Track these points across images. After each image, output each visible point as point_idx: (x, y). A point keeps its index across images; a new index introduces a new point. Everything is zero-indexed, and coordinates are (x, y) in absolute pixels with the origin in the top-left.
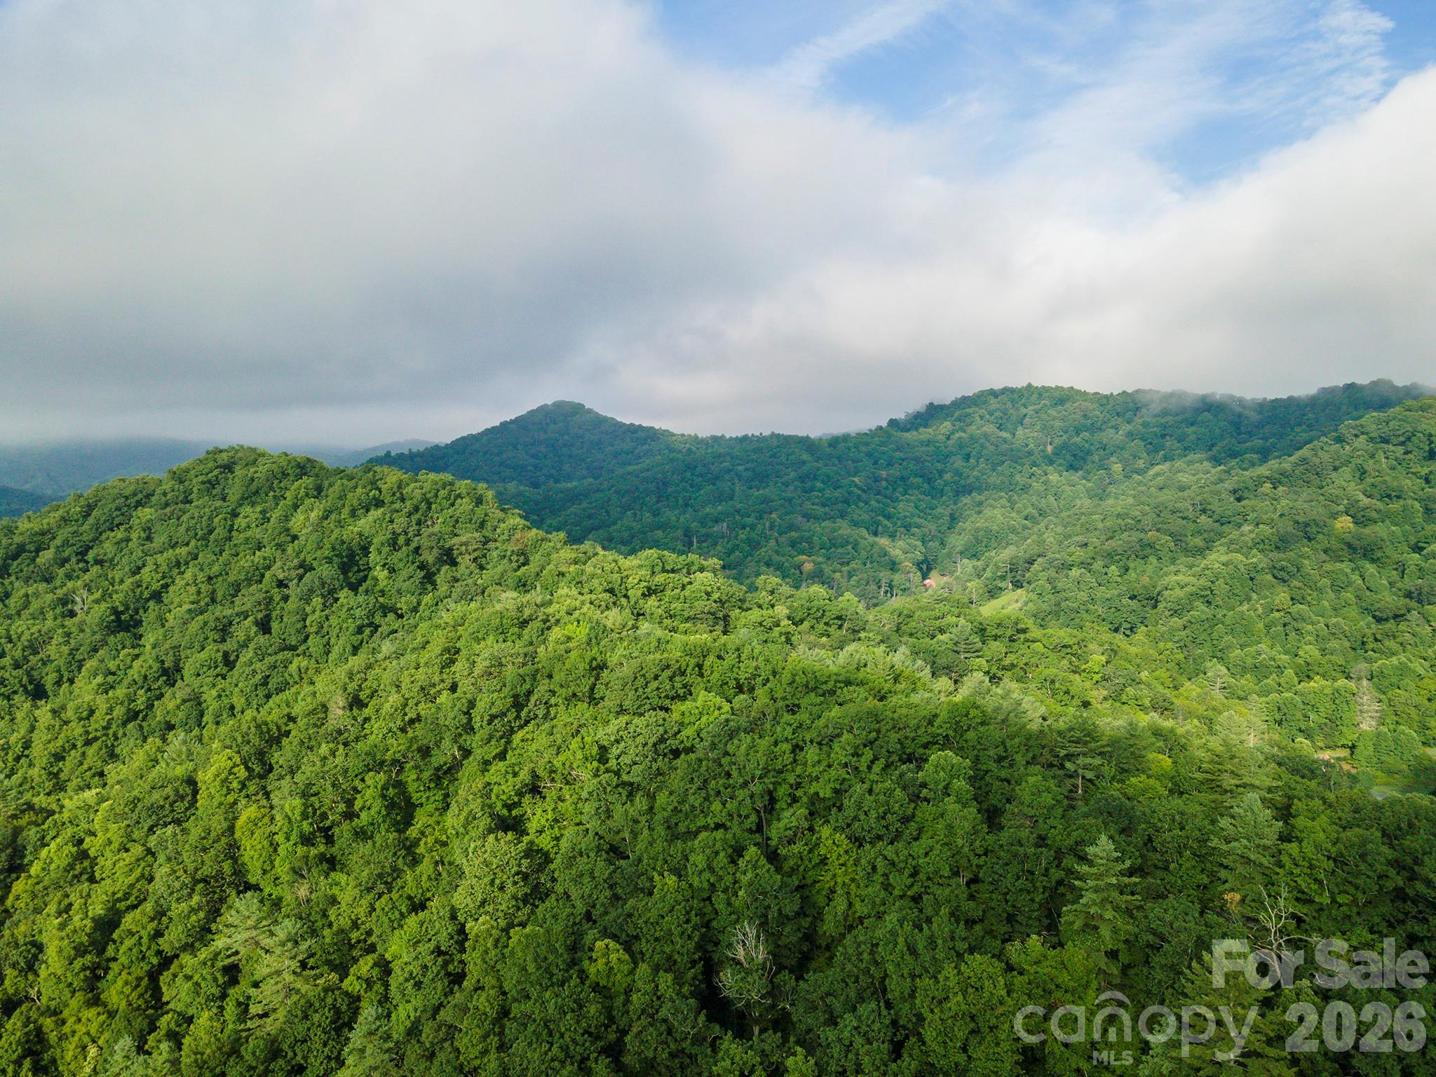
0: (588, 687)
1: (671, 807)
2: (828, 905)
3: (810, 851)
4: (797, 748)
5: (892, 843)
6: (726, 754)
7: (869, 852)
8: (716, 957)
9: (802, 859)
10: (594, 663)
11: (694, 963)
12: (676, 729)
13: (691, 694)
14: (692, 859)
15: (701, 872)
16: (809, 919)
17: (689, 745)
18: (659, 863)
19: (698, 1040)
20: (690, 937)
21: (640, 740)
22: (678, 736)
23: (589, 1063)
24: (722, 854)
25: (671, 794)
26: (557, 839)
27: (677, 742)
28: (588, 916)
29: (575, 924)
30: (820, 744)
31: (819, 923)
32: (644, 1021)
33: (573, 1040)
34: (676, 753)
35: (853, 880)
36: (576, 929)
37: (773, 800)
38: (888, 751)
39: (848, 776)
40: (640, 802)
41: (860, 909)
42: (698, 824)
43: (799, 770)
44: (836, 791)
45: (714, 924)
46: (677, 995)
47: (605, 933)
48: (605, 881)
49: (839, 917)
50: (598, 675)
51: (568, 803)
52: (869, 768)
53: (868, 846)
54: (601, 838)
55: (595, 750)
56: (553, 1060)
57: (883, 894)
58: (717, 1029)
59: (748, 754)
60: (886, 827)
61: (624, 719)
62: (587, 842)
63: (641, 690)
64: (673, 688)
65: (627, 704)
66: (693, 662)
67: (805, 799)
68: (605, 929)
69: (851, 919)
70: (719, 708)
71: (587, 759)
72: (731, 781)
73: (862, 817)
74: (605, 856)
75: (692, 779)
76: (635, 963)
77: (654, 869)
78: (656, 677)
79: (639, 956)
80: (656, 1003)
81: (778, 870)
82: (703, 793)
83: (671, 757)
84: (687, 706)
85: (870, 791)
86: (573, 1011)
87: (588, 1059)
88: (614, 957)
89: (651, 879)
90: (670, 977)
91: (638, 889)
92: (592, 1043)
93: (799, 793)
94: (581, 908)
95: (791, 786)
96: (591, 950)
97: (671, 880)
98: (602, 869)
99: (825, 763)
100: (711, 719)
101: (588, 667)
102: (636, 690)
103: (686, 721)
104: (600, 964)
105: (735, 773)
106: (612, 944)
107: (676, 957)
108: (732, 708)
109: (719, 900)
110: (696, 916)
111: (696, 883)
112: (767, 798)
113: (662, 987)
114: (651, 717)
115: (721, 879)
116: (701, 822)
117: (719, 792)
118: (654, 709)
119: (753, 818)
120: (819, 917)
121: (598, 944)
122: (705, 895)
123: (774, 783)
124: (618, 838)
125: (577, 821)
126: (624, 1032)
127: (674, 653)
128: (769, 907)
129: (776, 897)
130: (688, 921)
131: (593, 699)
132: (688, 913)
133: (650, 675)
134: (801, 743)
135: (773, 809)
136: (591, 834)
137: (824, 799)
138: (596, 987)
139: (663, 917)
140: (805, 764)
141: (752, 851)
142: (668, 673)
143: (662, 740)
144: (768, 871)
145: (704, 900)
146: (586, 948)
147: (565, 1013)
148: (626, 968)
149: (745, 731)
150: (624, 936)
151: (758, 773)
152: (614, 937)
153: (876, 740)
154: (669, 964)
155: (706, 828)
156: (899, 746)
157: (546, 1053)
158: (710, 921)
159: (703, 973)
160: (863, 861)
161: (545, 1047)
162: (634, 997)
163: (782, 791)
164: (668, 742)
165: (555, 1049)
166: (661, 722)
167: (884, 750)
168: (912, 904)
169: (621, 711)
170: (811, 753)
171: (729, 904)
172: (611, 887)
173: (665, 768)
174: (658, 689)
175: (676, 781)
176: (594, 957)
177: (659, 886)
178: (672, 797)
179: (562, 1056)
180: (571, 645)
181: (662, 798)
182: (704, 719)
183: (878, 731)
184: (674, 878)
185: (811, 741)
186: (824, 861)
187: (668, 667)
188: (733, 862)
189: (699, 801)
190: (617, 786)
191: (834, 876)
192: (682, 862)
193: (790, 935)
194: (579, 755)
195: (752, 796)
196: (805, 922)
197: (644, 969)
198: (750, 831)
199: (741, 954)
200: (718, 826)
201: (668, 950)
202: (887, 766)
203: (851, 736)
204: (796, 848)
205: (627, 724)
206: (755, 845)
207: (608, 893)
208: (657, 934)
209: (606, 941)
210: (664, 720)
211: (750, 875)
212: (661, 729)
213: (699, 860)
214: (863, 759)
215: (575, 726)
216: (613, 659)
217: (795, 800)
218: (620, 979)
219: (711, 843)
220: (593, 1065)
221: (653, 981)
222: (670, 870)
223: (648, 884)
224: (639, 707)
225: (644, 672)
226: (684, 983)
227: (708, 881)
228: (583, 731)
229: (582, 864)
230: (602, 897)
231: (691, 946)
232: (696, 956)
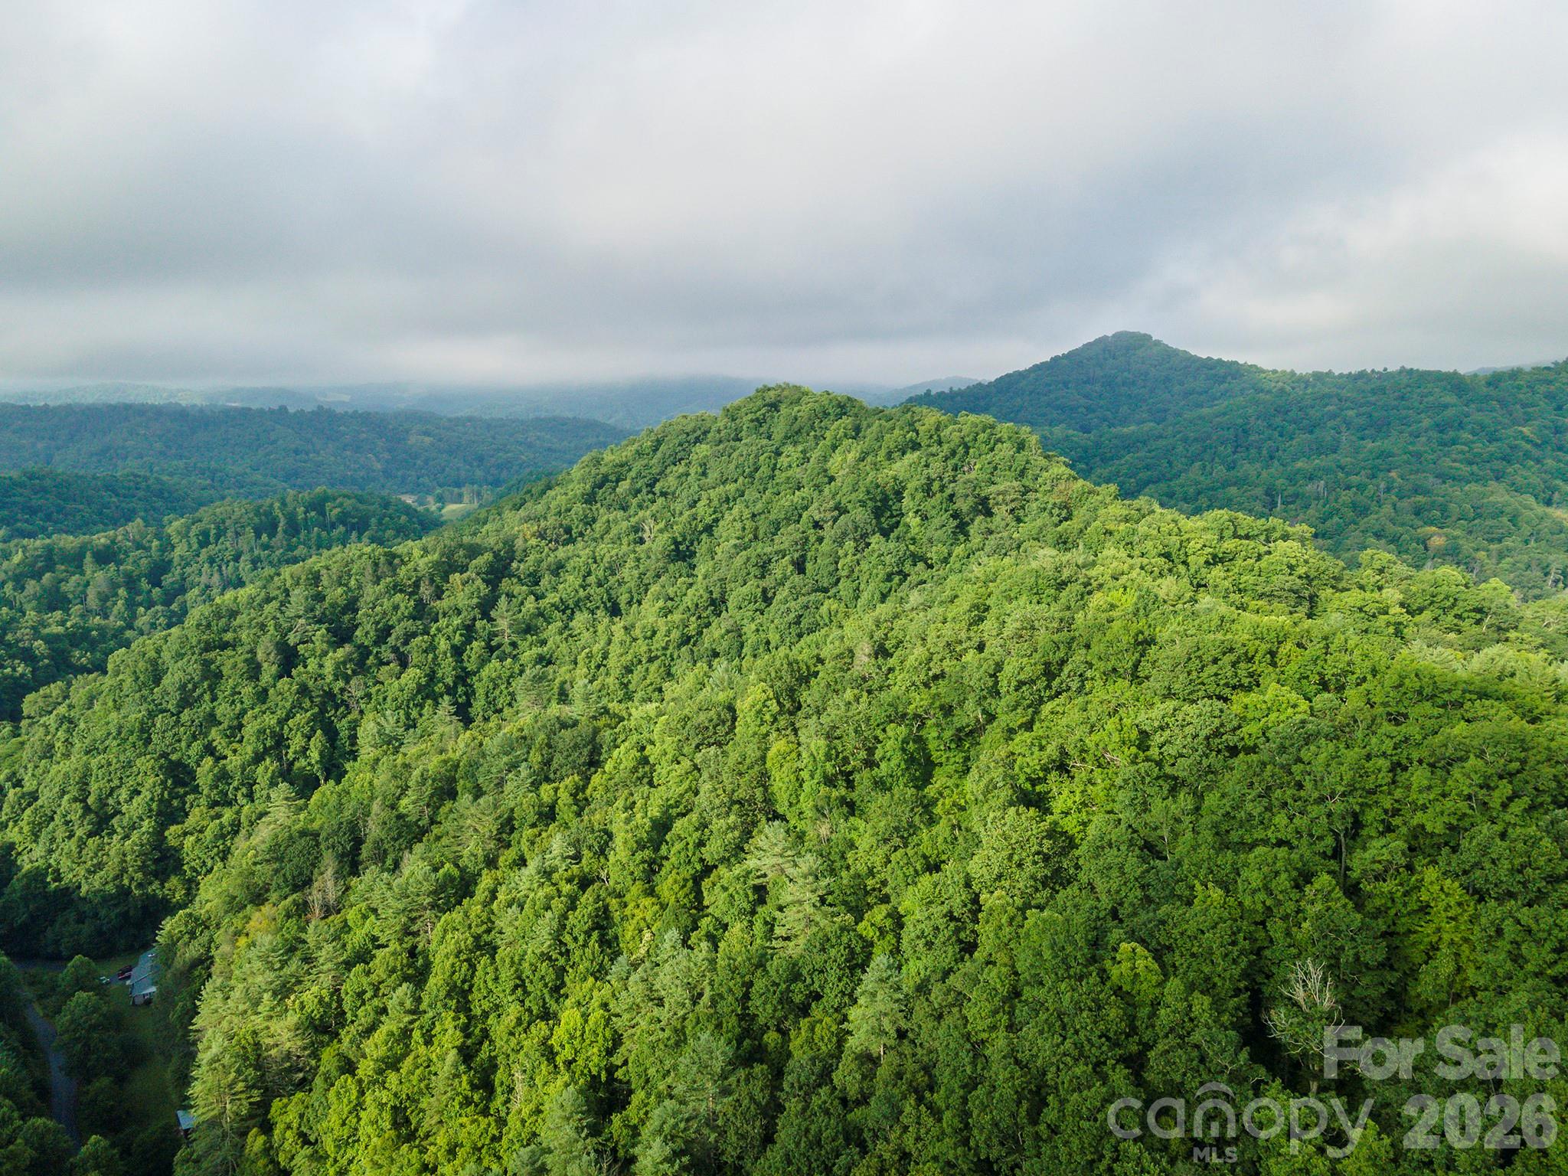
0: (1131, 663)
1: (1221, 812)
2: (1426, 963)
3: (1406, 894)
4: (1397, 767)
5: (1530, 905)
6: (1299, 760)
7: (1492, 911)
8: (1267, 991)
9: (1393, 901)
10: (1141, 638)
11: (1237, 992)
12: (1235, 723)
13: (1258, 685)
14: (1245, 873)
15: (1254, 892)
16: (1397, 975)
17: (1251, 743)
18: (1203, 872)
19: (1237, 1078)
20: (1235, 962)
21: (1189, 730)
22: (1238, 732)
23: (1105, 1069)
24: (1284, 876)
25: (1223, 796)
26: (1084, 824)
27: (1236, 738)
28: (1114, 914)
29: (1098, 918)
30: (1432, 765)
31: (1411, 982)
32: (1172, 1040)
33: (1089, 1040)
34: (1234, 751)
35: (1466, 940)
36: (1099, 924)
37: (1358, 824)
38: (1536, 789)
39: (1470, 812)
40: (1185, 800)
41: (1472, 976)
42: (1255, 836)
43: (1398, 793)
44: (1451, 828)
45: (1267, 953)
46: (1215, 1022)
47: (1132, 935)
48: (1136, 879)
49: (1442, 980)
50: (1144, 650)
51: (1099, 788)
52: (1504, 806)
53: (1493, 903)
54: (1135, 831)
55: (1134, 734)
57: (1509, 966)
58: (1262, 1072)
59: (1328, 765)
60: (1524, 884)
61: (1171, 704)
62: (1118, 833)
63: (1195, 673)
64: (1236, 675)
65: (1176, 687)
66: (1264, 647)
67: (1404, 830)
68: (1133, 932)
69: (1458, 986)
70: (1295, 706)
71: (1124, 743)
72: (1302, 793)
73: (1487, 865)
74: (1137, 852)
75: (1252, 784)
76: (1166, 975)
77: (1196, 876)
78: (1215, 661)
79: (1171, 970)
80: (1188, 1025)
81: (1359, 907)
82: (1265, 802)
83: (1227, 754)
84: (1252, 698)
85: (1503, 836)
86: (1090, 1010)
87: (1104, 1063)
88: (1140, 964)
89: (1192, 888)
90: (1207, 1000)
91: (1173, 895)
92: (1111, 1049)
93: (1396, 821)
94: (1106, 903)
95: (1386, 812)
96: (1115, 950)
97: (1217, 894)
98: (1133, 865)
99: (1437, 791)
100: (1282, 717)
101: (1132, 641)
102: (1189, 674)
103: (1250, 715)
104: (1126, 966)
105: (1308, 785)
106: (1140, 949)
107: (1216, 979)
108: (1311, 708)
109: (1276, 928)
110: (1245, 939)
111: (1247, 902)
112: (1350, 820)
113: (1196, 1010)
114: (1205, 706)
115: (1279, 903)
116: (1259, 834)
117: (1286, 804)
118: (1210, 697)
119: (1329, 840)
120: (1413, 973)
121: (1123, 945)
122: (1258, 918)
123: (1361, 805)
124: (1155, 834)
125: (1109, 808)
126: (1148, 1047)
127: (1241, 635)
128: (1342, 948)
129: (1353, 939)
130: (1234, 943)
131: (1135, 676)
132: (1234, 934)
133: (1208, 658)
134: (1404, 762)
135: (1356, 835)
136: (1123, 826)
137: (1432, 835)
138: (1118, 991)
139: (1203, 932)
140: (1408, 788)
141: (1324, 880)
142: (1232, 657)
143: (1217, 733)
144: (1344, 906)
145: (1256, 923)
146: (1110, 947)
147: (1082, 1010)
148: (1154, 979)
149: (1326, 737)
150: (1154, 943)
151: (1340, 789)
152: (1142, 942)
153: (1518, 772)
154: (1207, 986)
155: (1265, 842)
156: (1554, 785)
157: (1058, 1046)
158: (1262, 949)
159: (1248, 1005)
160: (1483, 920)
161: (1058, 1039)
162: (1162, 1012)
163: (1371, 816)
164: (1224, 737)
165: (1068, 1044)
166: (1217, 713)
167: (1529, 787)
168: (1552, 986)
169: (1169, 694)
170: (1419, 776)
171: (1288, 934)
172: (1143, 887)
173: (1218, 766)
174: (1216, 675)
175: (1232, 781)
176: (1118, 959)
177: (1200, 897)
178: (1224, 801)
179: (1076, 1053)
180: (1114, 614)
181: (1211, 800)
182: (1273, 716)
183: (1524, 762)
184: (1220, 892)
185: (1420, 762)
186: (1425, 909)
187: (1231, 650)
188: (1298, 887)
189: (1258, 810)
190: (1158, 778)
191: (1439, 930)
192: (1232, 876)
193: (1369, 987)
194: (1116, 737)
195: (1329, 815)
196: (1392, 977)
197: (1174, 984)
198: (1324, 855)
199: (1300, 995)
200: (1280, 843)
201: (1207, 970)
202: (1532, 808)
203: (1480, 763)
204: (1386, 887)
205: (1175, 710)
206: (1329, 873)
207: (1139, 893)
208: (1194, 950)
209: (1134, 944)
210: (1221, 711)
211: (1319, 906)
212: (1217, 722)
213: (1253, 877)
214: (1496, 794)
215: (1113, 705)
216: (1163, 635)
217: (1389, 829)
218: (1147, 989)
219: (1270, 861)
220: (1110, 1072)
221: (1186, 1000)
222: (1215, 882)
223: (1187, 893)
224: (1191, 693)
225: (1200, 653)
226: (1224, 1011)
227: (1264, 903)
228: (1122, 711)
229: (1111, 856)
230: (1131, 895)
231: (1236, 971)
232: (1242, 985)
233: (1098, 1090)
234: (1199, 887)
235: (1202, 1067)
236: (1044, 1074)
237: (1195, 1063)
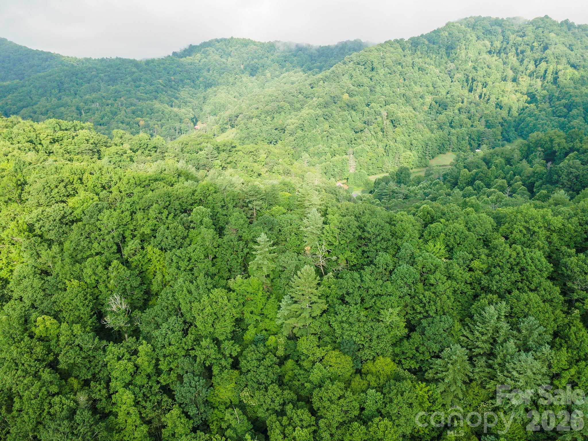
0: (17, 195)
1: (72, 249)
2: (154, 278)
3: (143, 257)
4: (133, 213)
5: (179, 249)
6: (98, 220)
7: (169, 254)
8: (103, 310)
9: (139, 261)
10: (19, 183)
11: (91, 317)
12: (70, 211)
13: (77, 193)
14: (85, 271)
15: (90, 276)
16: (146, 286)
17: (78, 218)
18: (68, 275)
19: (96, 349)
20: (88, 306)
21: (51, 218)
22: (73, 214)
23: (39, 373)
24: (100, 267)
25: (71, 242)
26: (11, 271)
27: (72, 217)
28: (33, 306)
29: (25, 311)
30: (143, 210)
31: (151, 286)
32: (67, 347)
33: (29, 366)
34: (73, 222)
35: (164, 266)
36: (26, 313)
37: (124, 238)
38: (175, 209)
39: (157, 223)
40: (55, 248)
41: (168, 278)
42: (87, 254)
43: (134, 223)
44: (153, 230)
45: (100, 297)
46: (84, 332)
47: (43, 313)
48: (40, 288)
49: (159, 282)
50: (23, 188)
51: (14, 254)
52: (167, 218)
53: (169, 251)
54: (36, 267)
55: (25, 226)
56: (19, 377)
57: (176, 271)
58: (104, 342)
59: (108, 219)
60: (176, 242)
61: (40, 209)
62: (28, 270)
63: (48, 194)
64: (67, 191)
65: (41, 201)
66: (76, 178)
67: (139, 235)
68: (43, 311)
69: (164, 282)
70: (92, 199)
71: (21, 231)
72: (102, 232)
73: (165, 240)
74: (38, 276)
75: (82, 234)
76: (60, 323)
77: (65, 278)
78: (57, 187)
79: (63, 320)
80: (73, 339)
81: (129, 267)
82: (88, 240)
83: (70, 224)
84: (76, 198)
85: (168, 228)
86: (28, 352)
87: (39, 371)
88: (48, 323)
89: (65, 283)
90: (79, 326)
91: (57, 289)
92: (40, 364)
93: (136, 233)
94: (28, 303)
95: (132, 230)
96: (35, 321)
97: (75, 282)
98: (37, 283)
99: (146, 218)
100: (89, 205)
101: (15, 185)
102: (46, 194)
103: (77, 206)
104: (41, 327)
105: (103, 229)
106: (46, 317)
107: (82, 316)
108: (99, 198)
109: (101, 287)
110: (90, 295)
111: (88, 281)
112: (121, 237)
113: (75, 332)
114: (56, 207)
115: (101, 277)
116: (88, 253)
117: (96, 238)
118: (57, 203)
119: (115, 247)
120: (151, 283)
121: (39, 319)
122: (94, 286)
123: (123, 231)
124: (45, 266)
125: (22, 261)
126: (57, 355)
127: (65, 174)
128: (126, 285)
129: (129, 280)
130: (86, 299)
131: (21, 201)
132: (85, 295)
133: (52, 186)
134: (135, 210)
135: (125, 241)
136: (30, 267)
137: (148, 234)
138: (40, 339)
139: (73, 300)
140: (137, 220)
141: (115, 263)
142: (63, 184)
143: (63, 217)
144: (124, 269)
145: (94, 287)
146: (32, 322)
147: (23, 355)
148: (55, 326)
149: (107, 209)
150: (53, 312)
151: (114, 227)
152: (48, 314)
153: (169, 205)
154: (79, 320)
155: (91, 256)
156: (179, 207)
157: (14, 375)
158: (97, 296)
159: (97, 319)
160: (167, 258)
161: (14, 372)
162: (61, 339)
163: (127, 233)
164: (67, 218)
165: (19, 372)
166: (62, 209)
167: (173, 209)
168: (189, 272)
169: (39, 205)
170: (139, 215)
171: (106, 287)
172: (44, 290)
173: (67, 230)
174: (58, 192)
175: (74, 235)
176: (37, 325)
177: (69, 286)
178: (72, 244)
179: (24, 374)
180: (4, 173)
181: (67, 245)
182: (85, 205)
183: (170, 201)
184: (77, 281)
185: (140, 209)
186: (150, 260)
187: (63, 181)
188: (106, 268)
189: (86, 244)
190: (41, 242)
191: (155, 266)
192: (80, 273)
193: (138, 294)
194: (16, 230)
195: (113, 238)
196: (144, 287)
197: (64, 325)
198: (114, 253)
199: (114, 308)
200: (97, 254)
201: (77, 314)
202: (175, 215)
203: (157, 205)
204: (136, 258)
205: (43, 211)
206: (116, 259)
207: (42, 294)
208: (70, 308)
209: (43, 316)
210: (63, 207)
211: (115, 273)
212: (62, 212)
213: (88, 271)
214: (163, 215)
215: (13, 215)
216: (30, 179)
217: (134, 236)
218: (53, 332)
219: (94, 262)
220: (42, 374)
221: (71, 329)
222: (74, 278)
223: (63, 286)
224: (48, 203)
225: (49, 185)
226: (87, 326)
227: (95, 279)
228: (18, 218)
229: (26, 283)
230: (39, 296)
231: (89, 309)
232: (92, 313)
233: (37, 384)
234: (67, 282)
235: (81, 352)
236: (11, 389)
237: (78, 352)
